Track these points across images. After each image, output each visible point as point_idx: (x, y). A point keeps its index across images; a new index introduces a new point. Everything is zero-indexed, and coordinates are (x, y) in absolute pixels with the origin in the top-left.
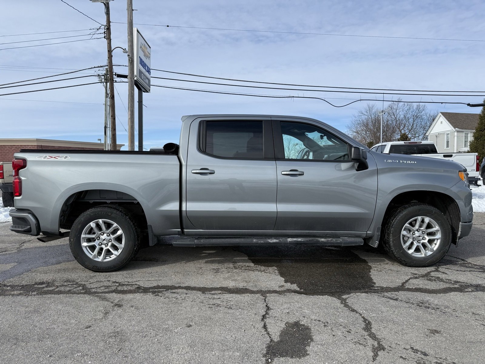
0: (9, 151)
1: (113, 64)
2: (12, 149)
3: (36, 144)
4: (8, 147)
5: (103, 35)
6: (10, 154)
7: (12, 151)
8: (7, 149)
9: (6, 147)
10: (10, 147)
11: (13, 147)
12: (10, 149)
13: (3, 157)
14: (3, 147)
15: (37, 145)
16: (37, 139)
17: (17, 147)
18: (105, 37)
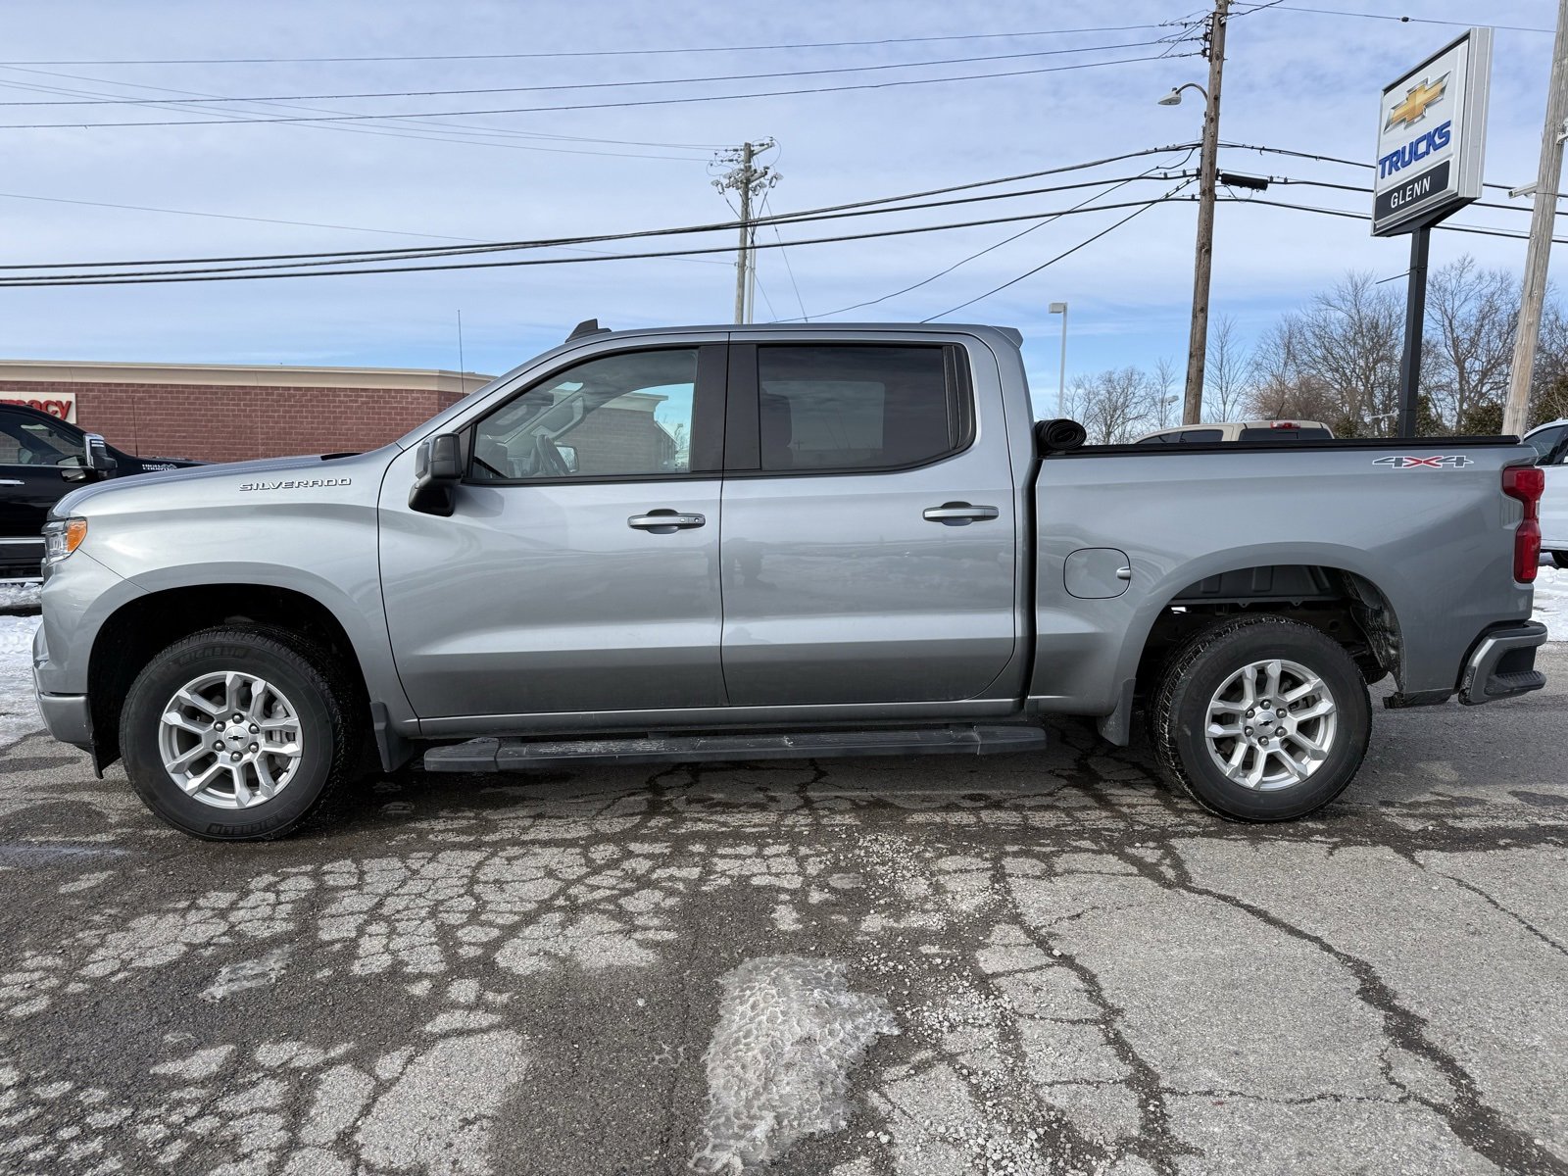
0: (348, 407)
1: (1219, 142)
2: (356, 402)
3: (436, 389)
4: (345, 396)
5: (1199, 47)
6: (351, 418)
7: (359, 407)
8: (340, 401)
9: (339, 396)
10: (351, 396)
11: (362, 396)
12: (351, 401)
13: (329, 428)
14: (328, 395)
15: (439, 392)
16: (441, 372)
17: (373, 397)
18: (1204, 53)
